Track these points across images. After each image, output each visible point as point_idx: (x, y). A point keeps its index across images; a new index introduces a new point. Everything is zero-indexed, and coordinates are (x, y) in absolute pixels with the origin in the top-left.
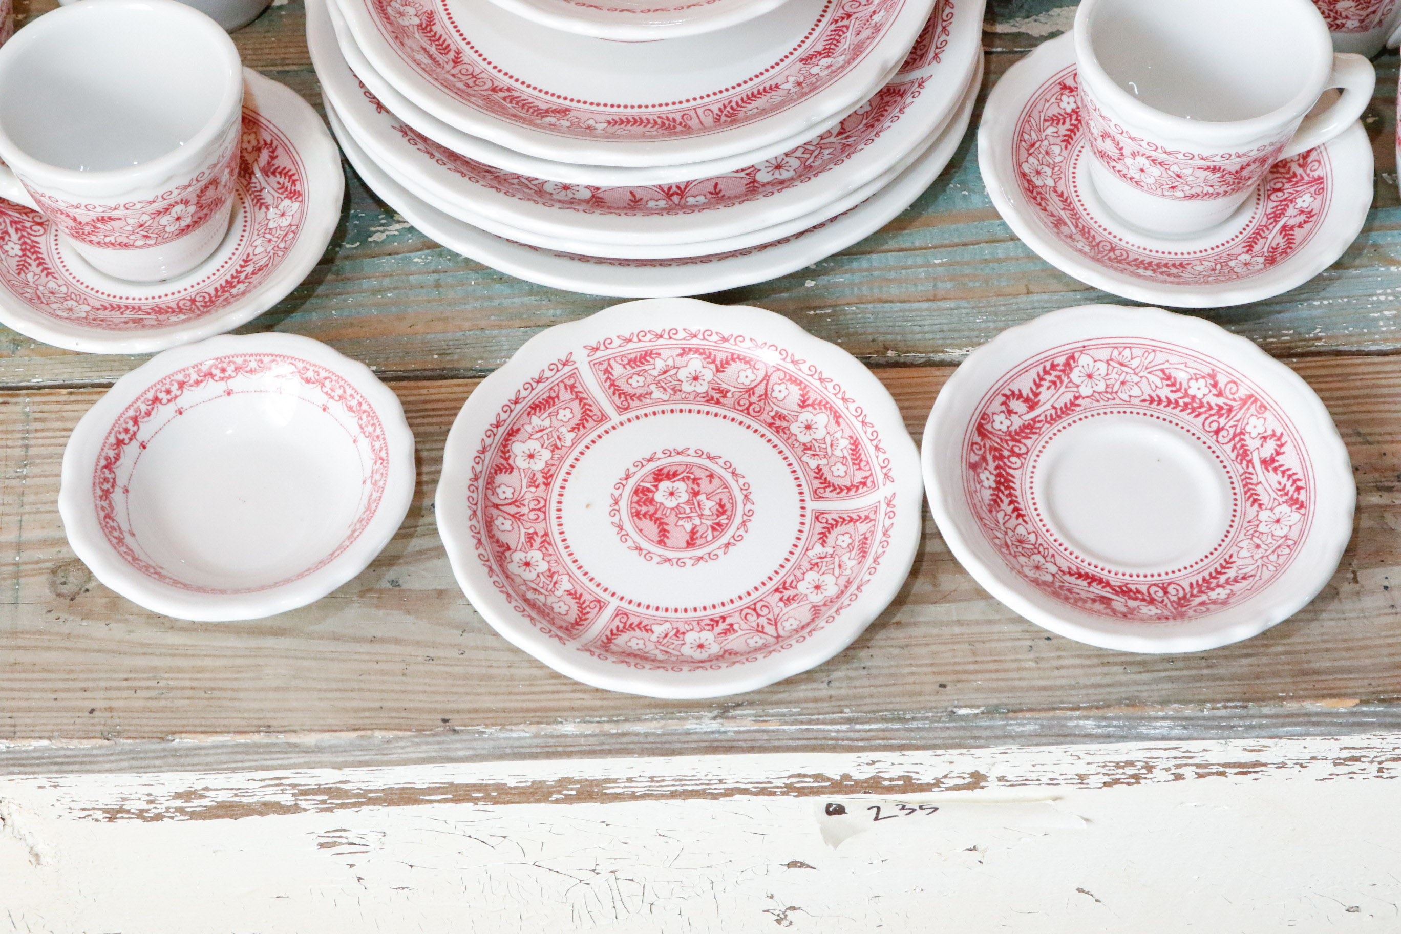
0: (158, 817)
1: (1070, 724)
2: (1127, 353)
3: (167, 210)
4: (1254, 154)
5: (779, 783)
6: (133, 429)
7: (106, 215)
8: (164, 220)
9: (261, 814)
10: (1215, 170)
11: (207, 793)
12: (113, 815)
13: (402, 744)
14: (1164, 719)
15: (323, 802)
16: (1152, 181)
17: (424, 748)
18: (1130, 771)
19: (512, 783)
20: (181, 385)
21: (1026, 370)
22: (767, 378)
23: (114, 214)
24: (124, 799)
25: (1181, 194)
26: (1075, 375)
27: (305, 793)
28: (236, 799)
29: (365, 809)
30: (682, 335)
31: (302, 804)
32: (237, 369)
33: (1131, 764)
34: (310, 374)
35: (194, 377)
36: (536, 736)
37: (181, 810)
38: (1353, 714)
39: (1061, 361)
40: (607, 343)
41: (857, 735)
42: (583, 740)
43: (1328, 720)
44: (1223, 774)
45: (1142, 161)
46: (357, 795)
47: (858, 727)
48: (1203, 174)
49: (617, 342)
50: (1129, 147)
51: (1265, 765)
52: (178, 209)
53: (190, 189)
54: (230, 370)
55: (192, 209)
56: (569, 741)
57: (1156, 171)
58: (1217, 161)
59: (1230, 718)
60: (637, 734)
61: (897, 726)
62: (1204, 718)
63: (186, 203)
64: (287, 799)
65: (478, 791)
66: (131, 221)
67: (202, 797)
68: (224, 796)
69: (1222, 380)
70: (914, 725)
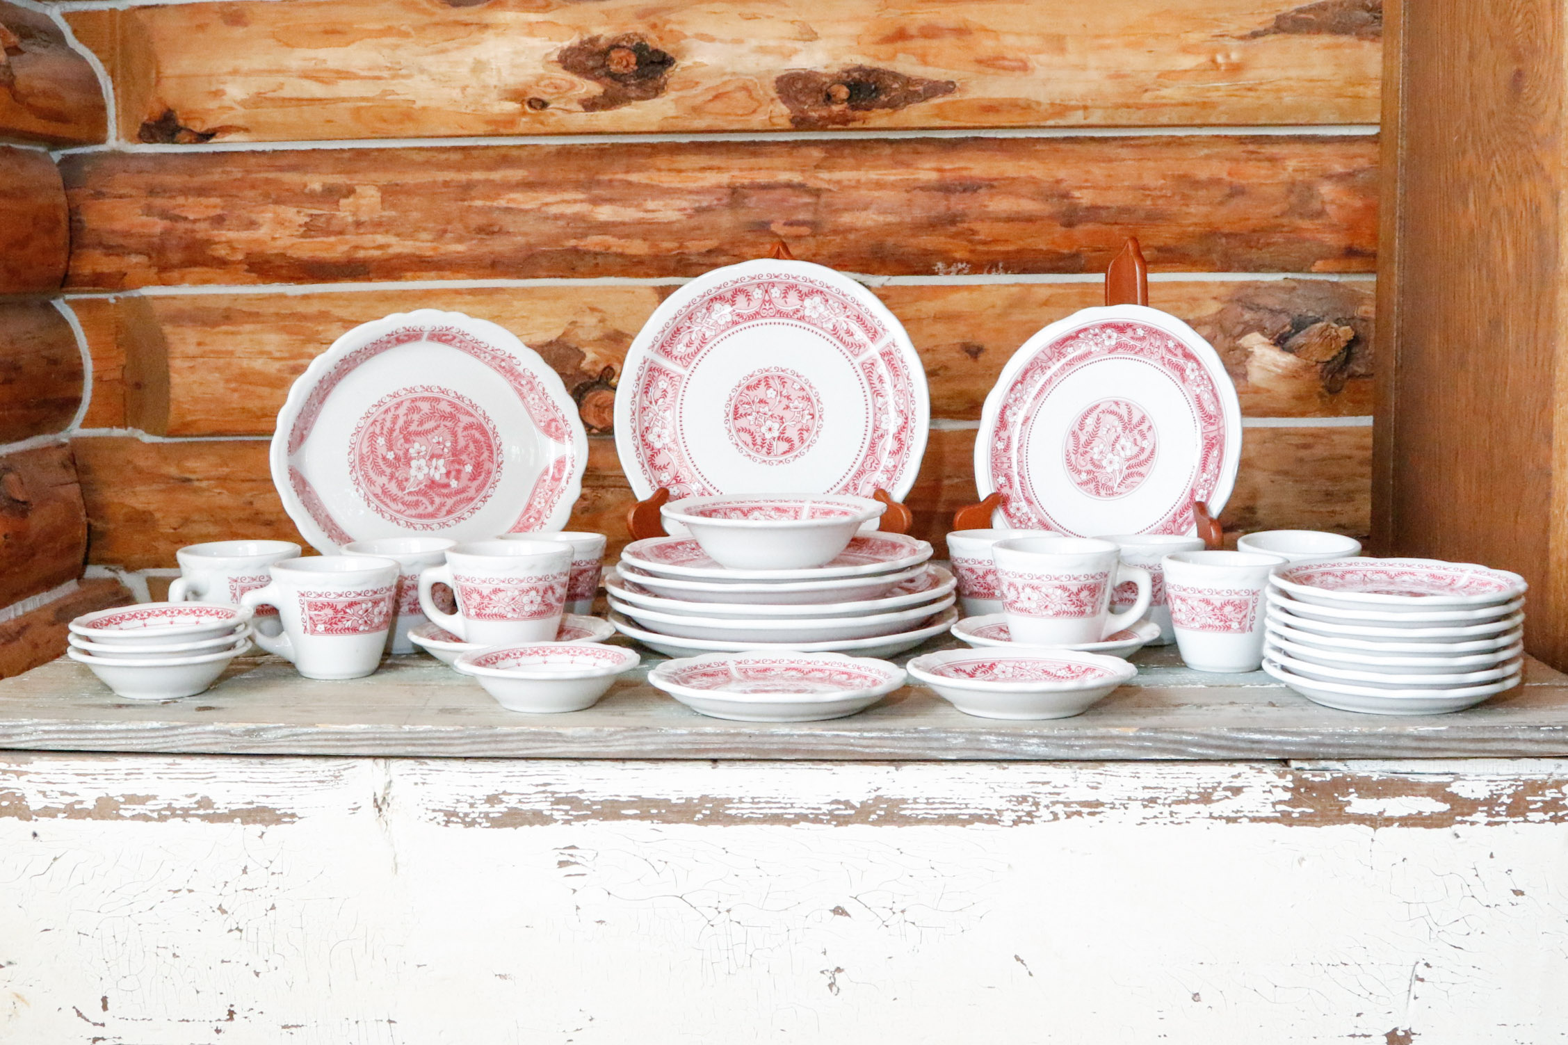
0: (473, 823)
1: (982, 738)
2: (1024, 664)
3: (528, 591)
4: (1083, 582)
5: (825, 808)
6: (494, 660)
7: (498, 587)
8: (526, 599)
9: (531, 824)
10: (1064, 589)
11: (505, 798)
12: (450, 816)
13: (618, 737)
14: (1034, 736)
15: (566, 812)
16: (1034, 605)
17: (629, 741)
18: (1026, 807)
19: (674, 801)
20: (522, 654)
21: (969, 663)
22: (830, 674)
23: (502, 586)
24: (458, 801)
25: (1051, 613)
26: (995, 671)
27: (558, 801)
28: (519, 806)
29: (590, 821)
30: (786, 662)
31: (557, 815)
32: (551, 652)
33: (1024, 799)
34: (589, 652)
35: (529, 652)
36: (691, 734)
37: (487, 816)
38: (1138, 738)
39: (988, 665)
40: (746, 662)
41: (865, 742)
42: (715, 739)
43: (1125, 743)
44: (1079, 814)
45: (1028, 590)
46: (588, 807)
47: (866, 734)
48: (1059, 592)
49: (751, 662)
50: (1019, 582)
51: (1102, 804)
52: (533, 593)
53: (541, 583)
54: (548, 652)
55: (539, 599)
56: (708, 739)
57: (1035, 596)
58: (1065, 583)
59: (1069, 738)
60: (745, 735)
61: (886, 735)
62: (1055, 737)
63: (538, 592)
64: (545, 807)
65: (655, 807)
66: (509, 594)
67: (501, 802)
68: (512, 802)
69: (1073, 668)
70: (895, 735)
